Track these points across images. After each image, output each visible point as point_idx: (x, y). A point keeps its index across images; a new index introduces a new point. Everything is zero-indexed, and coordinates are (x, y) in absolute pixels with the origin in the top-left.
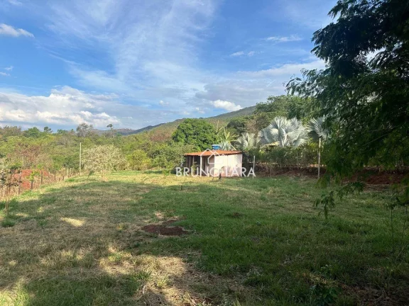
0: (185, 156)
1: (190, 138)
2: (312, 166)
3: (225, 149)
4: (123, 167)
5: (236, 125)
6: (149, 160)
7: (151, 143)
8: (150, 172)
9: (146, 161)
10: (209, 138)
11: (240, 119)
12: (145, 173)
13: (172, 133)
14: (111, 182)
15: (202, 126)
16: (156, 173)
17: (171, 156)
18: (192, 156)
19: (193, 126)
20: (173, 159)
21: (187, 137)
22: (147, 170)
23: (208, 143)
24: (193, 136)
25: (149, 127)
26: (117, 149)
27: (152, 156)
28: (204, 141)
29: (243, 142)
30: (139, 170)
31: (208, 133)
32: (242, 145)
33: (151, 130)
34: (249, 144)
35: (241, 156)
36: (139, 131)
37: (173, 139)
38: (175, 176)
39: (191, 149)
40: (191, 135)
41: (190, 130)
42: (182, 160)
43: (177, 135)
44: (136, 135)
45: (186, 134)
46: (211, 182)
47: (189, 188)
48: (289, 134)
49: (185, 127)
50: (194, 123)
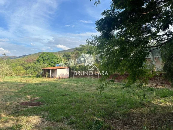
0: (43, 69)
1: (45, 61)
3: (62, 66)
4: (11, 74)
5: (67, 56)
6: (25, 71)
7: (26, 63)
9: (23, 72)
10: (55, 61)
11: (69, 53)
12: (22, 77)
13: (36, 58)
15: (51, 56)
17: (36, 69)
18: (46, 69)
19: (47, 56)
21: (44, 60)
22: (24, 76)
23: (54, 63)
24: (47, 60)
25: (25, 56)
27: (26, 69)
28: (52, 63)
30: (19, 76)
32: (69, 64)
34: (72, 64)
35: (69, 69)
36: (20, 57)
37: (37, 61)
38: (38, 79)
39: (47, 66)
40: (46, 59)
41: (45, 57)
42: (41, 71)
43: (39, 59)
44: (18, 59)
45: (43, 59)
46: (56, 80)
47: (44, 84)
48: (88, 60)
49: (43, 56)
50: (47, 54)
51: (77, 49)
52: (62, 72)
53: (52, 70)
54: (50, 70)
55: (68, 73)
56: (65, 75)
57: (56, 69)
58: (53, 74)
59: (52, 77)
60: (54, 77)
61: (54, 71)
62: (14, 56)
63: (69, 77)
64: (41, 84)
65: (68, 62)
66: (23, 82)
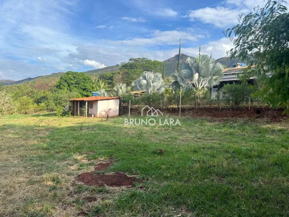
0: (71, 101)
1: (72, 87)
2: (172, 106)
3: (103, 96)
4: (10, 112)
6: (36, 105)
7: (35, 91)
8: (38, 116)
9: (32, 107)
10: (88, 86)
12: (34, 116)
13: (55, 82)
14: (4, 125)
15: (82, 78)
16: (44, 115)
17: (58, 102)
18: (77, 101)
19: (74, 77)
20: (59, 103)
21: (69, 86)
22: (34, 114)
23: (87, 91)
24: (74, 85)
25: (29, 79)
27: (38, 102)
28: (84, 90)
29: (118, 90)
30: (26, 113)
31: (87, 83)
32: (117, 92)
33: (31, 81)
34: (122, 92)
35: (118, 101)
36: (19, 82)
37: (57, 87)
38: (64, 118)
39: (77, 96)
40: (72, 84)
41: (69, 80)
42: (68, 105)
43: (60, 84)
44: (17, 85)
45: (68, 83)
46: (102, 121)
47: (88, 128)
48: (154, 84)
49: (67, 78)
50: (75, 75)
51: (125, 66)
52: (107, 107)
53: (89, 102)
54: (85, 101)
55: (118, 108)
56: (111, 111)
57: (97, 101)
58: (90, 109)
59: (89, 115)
60: (93, 116)
61: (92, 104)
62: (9, 81)
63: (120, 115)
64: (81, 128)
65: (115, 89)
66: (41, 125)
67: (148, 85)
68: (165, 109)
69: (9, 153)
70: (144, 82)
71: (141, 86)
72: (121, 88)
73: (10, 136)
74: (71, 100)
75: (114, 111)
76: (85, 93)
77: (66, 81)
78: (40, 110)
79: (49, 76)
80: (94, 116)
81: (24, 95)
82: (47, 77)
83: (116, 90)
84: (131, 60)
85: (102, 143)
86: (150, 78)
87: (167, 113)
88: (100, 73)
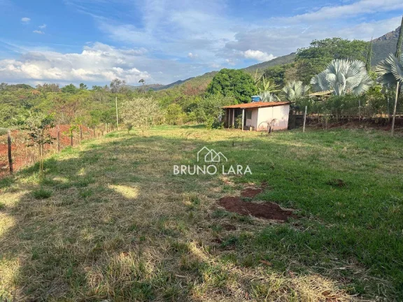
0: (224, 109)
1: (226, 90)
2: (378, 116)
3: (266, 101)
4: (159, 122)
6: (185, 114)
7: (185, 97)
8: (188, 127)
9: (181, 116)
10: (247, 88)
12: (182, 127)
13: (207, 86)
14: (152, 137)
15: (239, 77)
16: (194, 127)
17: (209, 110)
18: (232, 109)
19: (230, 77)
20: (211, 113)
21: (223, 89)
22: (183, 125)
23: (246, 95)
24: (229, 88)
25: (180, 82)
26: (157, 102)
27: (187, 110)
28: (241, 93)
29: (289, 91)
30: (175, 124)
31: (246, 84)
32: (288, 95)
33: (182, 85)
34: (295, 94)
35: (288, 108)
37: (209, 91)
38: (215, 130)
39: (231, 101)
40: (227, 86)
41: (226, 81)
42: (221, 113)
43: (213, 87)
44: (167, 90)
45: (222, 85)
46: (261, 136)
47: (242, 144)
48: (349, 79)
49: (221, 78)
50: (230, 74)
51: (303, 54)
52: (272, 116)
53: (246, 110)
54: (242, 109)
55: (287, 118)
56: (277, 121)
57: (256, 109)
58: (247, 120)
59: (247, 128)
60: (251, 128)
61: (251, 112)
62: (158, 85)
63: (289, 128)
64: (233, 144)
65: (285, 90)
66: (189, 138)
67: (338, 81)
68: (365, 121)
69: (153, 167)
70: (332, 77)
71: (325, 83)
72: (294, 89)
73: (157, 148)
74: (224, 107)
75: (280, 122)
76: (243, 98)
77: (219, 82)
78: (190, 120)
79: (201, 77)
80: (253, 130)
81: (173, 102)
82: (199, 78)
83: (286, 92)
84: (313, 43)
85: (257, 164)
86: (342, 70)
87: (368, 127)
88: (266, 68)
